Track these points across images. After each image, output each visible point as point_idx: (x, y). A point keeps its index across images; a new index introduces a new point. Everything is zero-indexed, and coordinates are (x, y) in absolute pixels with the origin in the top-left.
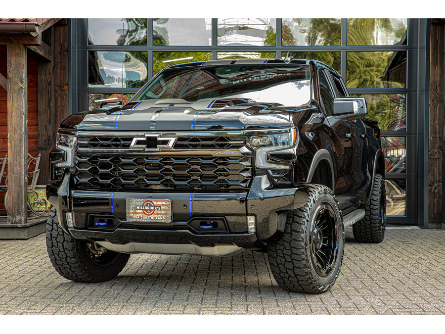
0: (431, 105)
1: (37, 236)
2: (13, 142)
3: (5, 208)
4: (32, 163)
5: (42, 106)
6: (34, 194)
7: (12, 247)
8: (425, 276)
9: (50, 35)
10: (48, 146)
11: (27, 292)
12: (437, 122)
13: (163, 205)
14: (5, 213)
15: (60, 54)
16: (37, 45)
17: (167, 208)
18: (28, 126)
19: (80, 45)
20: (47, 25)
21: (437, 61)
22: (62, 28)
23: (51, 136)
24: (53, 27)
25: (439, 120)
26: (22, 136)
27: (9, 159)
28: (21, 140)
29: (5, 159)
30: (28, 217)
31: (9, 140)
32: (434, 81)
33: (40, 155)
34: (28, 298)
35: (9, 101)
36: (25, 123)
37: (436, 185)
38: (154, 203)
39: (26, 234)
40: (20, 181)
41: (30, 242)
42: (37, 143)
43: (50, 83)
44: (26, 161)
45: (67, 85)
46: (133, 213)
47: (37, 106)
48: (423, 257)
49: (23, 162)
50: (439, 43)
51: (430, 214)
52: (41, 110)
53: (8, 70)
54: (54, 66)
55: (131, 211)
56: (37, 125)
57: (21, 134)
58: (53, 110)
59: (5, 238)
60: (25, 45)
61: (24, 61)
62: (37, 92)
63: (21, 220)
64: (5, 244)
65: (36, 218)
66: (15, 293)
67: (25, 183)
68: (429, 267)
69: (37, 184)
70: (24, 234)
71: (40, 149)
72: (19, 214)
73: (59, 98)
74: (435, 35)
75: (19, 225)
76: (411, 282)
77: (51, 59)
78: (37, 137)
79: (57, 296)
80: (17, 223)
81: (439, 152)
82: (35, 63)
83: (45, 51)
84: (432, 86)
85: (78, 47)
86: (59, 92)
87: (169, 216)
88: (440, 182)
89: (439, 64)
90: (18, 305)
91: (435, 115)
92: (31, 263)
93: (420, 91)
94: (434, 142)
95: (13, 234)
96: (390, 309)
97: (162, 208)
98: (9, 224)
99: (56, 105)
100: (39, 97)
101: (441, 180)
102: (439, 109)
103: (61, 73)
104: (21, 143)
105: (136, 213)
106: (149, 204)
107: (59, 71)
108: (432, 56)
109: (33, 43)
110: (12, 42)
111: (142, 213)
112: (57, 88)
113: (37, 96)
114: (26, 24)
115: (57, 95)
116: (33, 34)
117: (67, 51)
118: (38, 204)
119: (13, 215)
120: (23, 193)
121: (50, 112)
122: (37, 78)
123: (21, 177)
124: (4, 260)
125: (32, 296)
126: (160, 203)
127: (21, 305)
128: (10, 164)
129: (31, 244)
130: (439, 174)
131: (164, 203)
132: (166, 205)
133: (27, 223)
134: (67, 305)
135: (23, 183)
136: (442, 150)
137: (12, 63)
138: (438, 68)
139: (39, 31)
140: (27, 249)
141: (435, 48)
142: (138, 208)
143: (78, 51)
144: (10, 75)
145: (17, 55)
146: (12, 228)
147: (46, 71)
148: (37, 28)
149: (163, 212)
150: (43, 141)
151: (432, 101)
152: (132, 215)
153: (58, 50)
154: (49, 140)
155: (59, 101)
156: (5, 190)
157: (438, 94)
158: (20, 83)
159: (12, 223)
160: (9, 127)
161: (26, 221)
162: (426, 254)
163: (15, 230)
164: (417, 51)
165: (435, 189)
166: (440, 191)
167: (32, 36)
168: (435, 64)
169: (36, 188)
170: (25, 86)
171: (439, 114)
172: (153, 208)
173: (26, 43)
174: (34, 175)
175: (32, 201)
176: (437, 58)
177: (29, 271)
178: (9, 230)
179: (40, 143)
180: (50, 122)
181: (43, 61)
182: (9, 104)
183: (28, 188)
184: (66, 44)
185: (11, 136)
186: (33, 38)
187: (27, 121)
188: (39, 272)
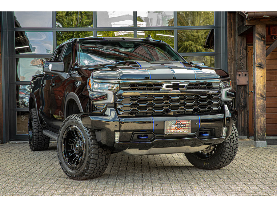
13: (187, 123)
17: (189, 125)
38: (182, 122)
46: (169, 129)
55: (168, 128)
87: (190, 130)
97: (186, 125)
105: (171, 129)
106: (179, 123)
111: (174, 129)
126: (185, 122)
131: (187, 122)
132: (188, 123)
142: (172, 126)
149: (187, 127)
152: (169, 130)
172: (181, 126)
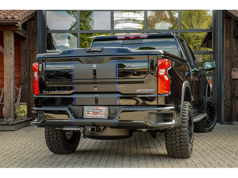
0: (225, 60)
1: (19, 129)
2: (7, 81)
3: (3, 115)
4: (17, 91)
5: (22, 62)
6: (18, 107)
7: (6, 135)
8: (216, 148)
9: (27, 25)
10: (25, 83)
11: (12, 157)
12: (228, 69)
14: (3, 117)
15: (32, 35)
16: (19, 31)
18: (15, 72)
19: (42, 30)
20: (24, 20)
21: (228, 37)
22: (33, 22)
23: (27, 77)
24: (28, 21)
25: (229, 67)
26: (11, 77)
27: (5, 89)
28: (11, 80)
29: (3, 89)
30: (15, 119)
31: (5, 80)
32: (226, 48)
33: (21, 87)
34: (12, 160)
35: (5, 59)
36: (13, 71)
37: (228, 101)
39: (14, 128)
40: (11, 101)
41: (16, 132)
42: (20, 81)
43: (26, 50)
44: (14, 91)
45: (36, 51)
47: (20, 62)
48: (218, 139)
49: (12, 91)
50: (229, 28)
51: (225, 117)
52: (22, 64)
53: (4, 44)
54: (29, 41)
56: (20, 72)
57: (11, 76)
58: (28, 64)
59: (3, 130)
60: (13, 31)
61: (12, 39)
62: (20, 55)
63: (11, 121)
64: (3, 133)
65: (19, 120)
66: (5, 158)
67: (13, 102)
68: (220, 143)
69: (20, 102)
70: (13, 128)
71: (22, 84)
72: (10, 117)
73: (31, 57)
74: (227, 24)
75: (10, 123)
76: (208, 151)
77: (27, 37)
78: (20, 78)
79: (27, 159)
80: (9, 122)
81: (229, 84)
82: (18, 40)
83: (24, 33)
84: (225, 50)
85: (41, 31)
86: (31, 55)
88: (230, 100)
89: (229, 38)
90: (7, 163)
91: (227, 65)
92: (15, 143)
93: (219, 53)
94: (226, 79)
95: (7, 128)
96: (194, 164)
98: (5, 123)
99: (30, 61)
100: (21, 57)
101: (231, 99)
102: (229, 62)
103: (32, 44)
104: (11, 81)
107: (31, 44)
108: (225, 34)
109: (17, 30)
110: (6, 29)
112: (30, 52)
113: (20, 57)
114: (13, 20)
115: (30, 56)
116: (17, 25)
117: (35, 33)
118: (20, 112)
119: (7, 118)
120: (12, 107)
121: (27, 65)
122: (20, 47)
123: (11, 99)
124: (1, 141)
125: (14, 159)
127: (8, 163)
128: (6, 92)
129: (16, 133)
130: (230, 96)
133: (14, 122)
134: (31, 163)
135: (12, 102)
136: (231, 84)
137: (7, 40)
138: (228, 41)
139: (20, 24)
140: (14, 136)
141: (227, 31)
143: (41, 33)
144: (5, 46)
145: (9, 36)
146: (7, 125)
147: (24, 44)
148: (19, 22)
150: (23, 80)
151: (226, 58)
153: (31, 33)
154: (26, 79)
155: (31, 59)
156: (3, 105)
157: (228, 54)
158: (10, 50)
159: (7, 122)
160: (5, 73)
161: (14, 121)
162: (219, 137)
163: (8, 126)
164: (218, 32)
165: (227, 103)
166: (230, 105)
167: (17, 26)
168: (227, 39)
169: (19, 104)
170: (13, 52)
171: (229, 65)
173: (13, 29)
174: (18, 97)
175: (17, 111)
176: (228, 36)
177: (14, 146)
178: (5, 126)
179: (21, 81)
180: (26, 70)
181: (23, 38)
182: (5, 61)
183: (15, 104)
184: (35, 30)
185: (6, 77)
186: (17, 27)
187: (14, 69)
188: (19, 147)
